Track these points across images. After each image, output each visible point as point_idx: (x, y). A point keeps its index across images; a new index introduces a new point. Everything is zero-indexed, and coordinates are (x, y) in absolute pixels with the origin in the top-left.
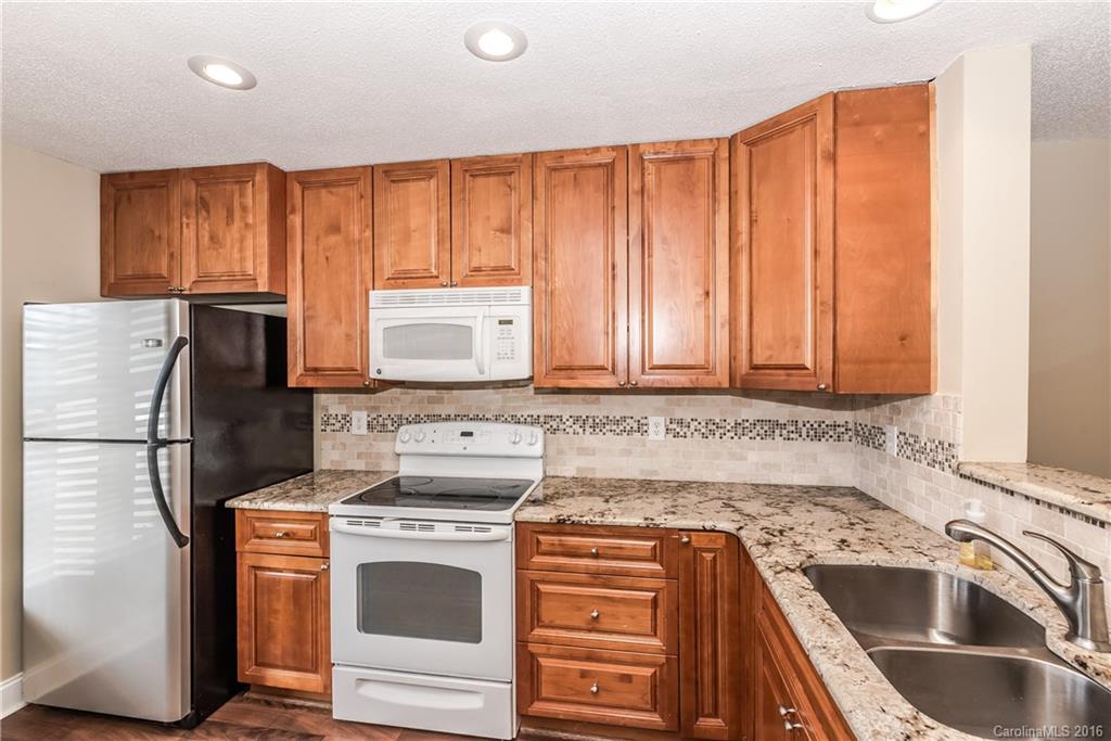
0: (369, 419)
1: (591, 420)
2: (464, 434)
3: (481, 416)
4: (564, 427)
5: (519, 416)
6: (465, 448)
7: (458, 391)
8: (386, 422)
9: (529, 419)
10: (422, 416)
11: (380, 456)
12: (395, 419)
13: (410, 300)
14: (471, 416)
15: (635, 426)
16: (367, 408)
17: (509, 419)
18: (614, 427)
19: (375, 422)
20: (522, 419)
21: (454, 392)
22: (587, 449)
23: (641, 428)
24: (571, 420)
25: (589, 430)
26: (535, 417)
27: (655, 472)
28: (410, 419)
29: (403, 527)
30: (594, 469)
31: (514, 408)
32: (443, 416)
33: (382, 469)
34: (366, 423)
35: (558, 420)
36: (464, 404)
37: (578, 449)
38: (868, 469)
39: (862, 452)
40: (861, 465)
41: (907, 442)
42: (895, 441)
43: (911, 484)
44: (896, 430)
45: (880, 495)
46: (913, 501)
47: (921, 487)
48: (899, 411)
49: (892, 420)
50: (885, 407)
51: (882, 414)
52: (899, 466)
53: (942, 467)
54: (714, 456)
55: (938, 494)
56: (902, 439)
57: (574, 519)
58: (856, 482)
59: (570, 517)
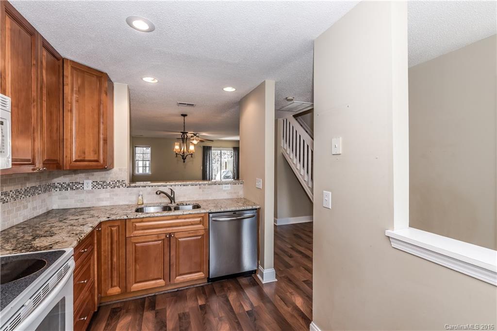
38: (67, 199)
39: (60, 194)
40: (59, 199)
41: (98, 184)
42: (90, 185)
43: (102, 196)
44: (90, 182)
45: (79, 205)
46: (103, 201)
47: (108, 195)
48: (93, 175)
49: (88, 179)
50: (82, 175)
51: (79, 177)
52: (92, 192)
53: (118, 187)
54: (18, 209)
55: (117, 195)
56: (95, 183)
57: (81, 238)
58: (55, 207)
59: (79, 239)
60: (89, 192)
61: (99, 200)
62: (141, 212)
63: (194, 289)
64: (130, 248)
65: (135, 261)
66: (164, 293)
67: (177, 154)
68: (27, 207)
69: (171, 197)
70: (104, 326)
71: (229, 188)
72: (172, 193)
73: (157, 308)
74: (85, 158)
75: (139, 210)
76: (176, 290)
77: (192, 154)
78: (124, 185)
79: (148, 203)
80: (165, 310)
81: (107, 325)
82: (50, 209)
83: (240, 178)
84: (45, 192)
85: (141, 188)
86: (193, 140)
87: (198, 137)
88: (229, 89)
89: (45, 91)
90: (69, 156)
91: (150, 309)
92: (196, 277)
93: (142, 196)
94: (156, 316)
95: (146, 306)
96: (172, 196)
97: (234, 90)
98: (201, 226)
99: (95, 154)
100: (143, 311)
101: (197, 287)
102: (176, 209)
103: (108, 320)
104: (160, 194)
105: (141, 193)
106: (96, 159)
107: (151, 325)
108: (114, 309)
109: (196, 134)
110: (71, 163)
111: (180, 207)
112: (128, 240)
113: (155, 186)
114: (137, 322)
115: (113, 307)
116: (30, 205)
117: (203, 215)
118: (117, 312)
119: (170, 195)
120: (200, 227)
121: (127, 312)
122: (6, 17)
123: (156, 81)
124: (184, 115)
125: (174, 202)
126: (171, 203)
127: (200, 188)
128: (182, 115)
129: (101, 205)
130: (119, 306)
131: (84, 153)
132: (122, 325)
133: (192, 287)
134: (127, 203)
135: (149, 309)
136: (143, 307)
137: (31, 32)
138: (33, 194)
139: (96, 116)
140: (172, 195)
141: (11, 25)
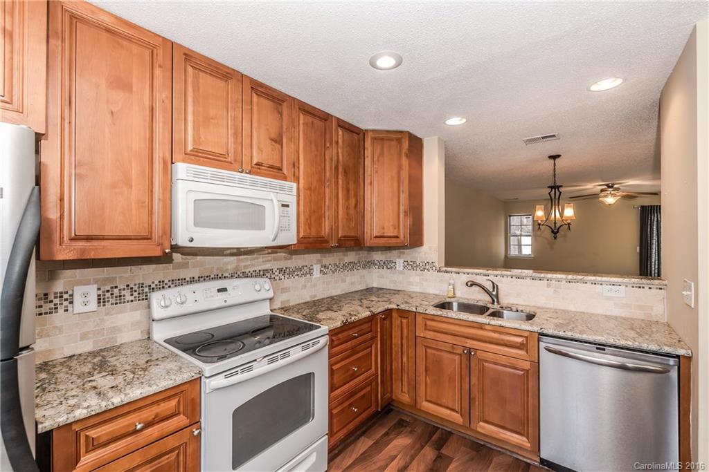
0: (100, 292)
1: (288, 270)
2: (219, 290)
3: (220, 275)
4: (274, 276)
5: (247, 272)
6: (225, 301)
7: (201, 257)
8: (123, 293)
9: (254, 274)
10: (166, 281)
11: (116, 330)
12: (136, 288)
13: (221, 178)
14: (212, 276)
15: (308, 270)
16: (96, 281)
17: (241, 275)
18: (299, 273)
19: (108, 295)
20: (249, 274)
21: (199, 257)
22: (286, 288)
23: (310, 272)
24: (278, 271)
25: (287, 276)
26: (258, 271)
27: (315, 296)
28: (153, 286)
29: (270, 362)
30: (289, 300)
31: (245, 266)
32: (188, 279)
33: (118, 344)
34: (96, 298)
35: (271, 272)
36: (207, 267)
37: (282, 289)
38: (383, 278)
39: (378, 272)
40: (378, 277)
41: (408, 264)
42: (402, 265)
43: (412, 279)
44: (402, 261)
45: (392, 287)
46: (413, 285)
47: (417, 279)
48: (404, 253)
49: (399, 257)
50: (395, 253)
51: (392, 255)
52: (404, 274)
53: (428, 270)
54: (336, 282)
55: (426, 280)
56: (406, 263)
57: (349, 320)
58: (375, 285)
59: (347, 320)
60: (401, 273)
61: (410, 283)
62: (449, 309)
63: (511, 459)
64: (421, 351)
65: (426, 371)
66: (463, 437)
67: (539, 224)
68: (345, 281)
69: (493, 295)
70: (383, 433)
71: (622, 294)
72: (494, 287)
73: (444, 451)
74: (384, 233)
75: (447, 305)
76: (482, 443)
77: (569, 224)
78: (434, 268)
79: (463, 296)
80: (450, 460)
81: (386, 434)
82: (370, 286)
83: (662, 277)
84: (364, 268)
85: (453, 275)
86: (606, 196)
87: (618, 189)
88: (607, 85)
89: (340, 169)
90: (369, 232)
91: (436, 446)
92: (515, 440)
93: (454, 285)
94: (435, 461)
95: (433, 438)
96: (494, 293)
97: (619, 81)
98: (522, 353)
99: (395, 228)
100: (426, 443)
101: (517, 459)
102: (496, 314)
103: (389, 429)
104: (471, 285)
105: (452, 282)
106: (395, 234)
107: (422, 467)
108: (402, 420)
109: (613, 185)
110: (371, 239)
111: (505, 312)
112: (419, 340)
113: (472, 274)
114: (413, 452)
115: (403, 418)
116: (348, 280)
117: (526, 334)
118: (402, 426)
119: (491, 290)
120: (521, 355)
121: (411, 432)
122: (299, 115)
123: (464, 120)
124: (554, 157)
125: (498, 302)
126: (493, 303)
127: (549, 286)
128: (550, 157)
129: (411, 290)
130: (408, 420)
131: (384, 228)
132: (397, 443)
133: (508, 453)
134: (437, 292)
135: (434, 445)
136: (430, 438)
137: (325, 117)
138: (352, 269)
139: (396, 185)
140: (494, 291)
141: (304, 119)
